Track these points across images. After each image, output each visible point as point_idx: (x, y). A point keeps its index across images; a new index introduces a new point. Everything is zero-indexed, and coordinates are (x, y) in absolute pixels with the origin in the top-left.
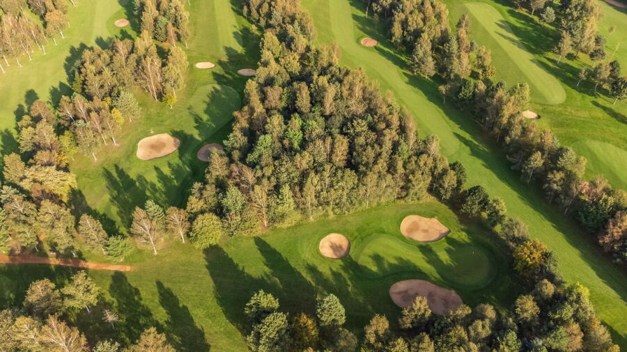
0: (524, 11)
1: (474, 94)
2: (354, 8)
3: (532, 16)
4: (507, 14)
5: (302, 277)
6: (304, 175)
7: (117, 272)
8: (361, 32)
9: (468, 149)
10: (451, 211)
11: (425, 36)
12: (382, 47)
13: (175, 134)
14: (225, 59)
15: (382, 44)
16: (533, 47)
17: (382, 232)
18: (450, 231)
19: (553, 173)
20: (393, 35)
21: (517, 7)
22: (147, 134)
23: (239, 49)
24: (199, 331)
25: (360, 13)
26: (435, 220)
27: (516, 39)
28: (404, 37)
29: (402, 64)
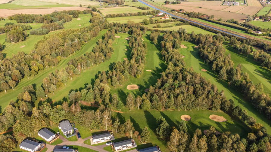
0: (266, 68)
1: (241, 84)
2: (200, 61)
3: (269, 69)
4: (258, 68)
5: (174, 123)
6: (178, 95)
7: (118, 113)
8: (202, 68)
9: (237, 101)
10: (228, 116)
11: (224, 68)
12: (209, 72)
13: (138, 85)
14: (155, 69)
15: (209, 71)
16: (268, 78)
17: (203, 117)
18: (227, 120)
19: (268, 107)
20: (213, 68)
21: (263, 67)
22: (130, 84)
23: (160, 68)
24: (141, 130)
25: (202, 63)
26: (222, 117)
27: (261, 75)
28: (217, 69)
29: (215, 77)
